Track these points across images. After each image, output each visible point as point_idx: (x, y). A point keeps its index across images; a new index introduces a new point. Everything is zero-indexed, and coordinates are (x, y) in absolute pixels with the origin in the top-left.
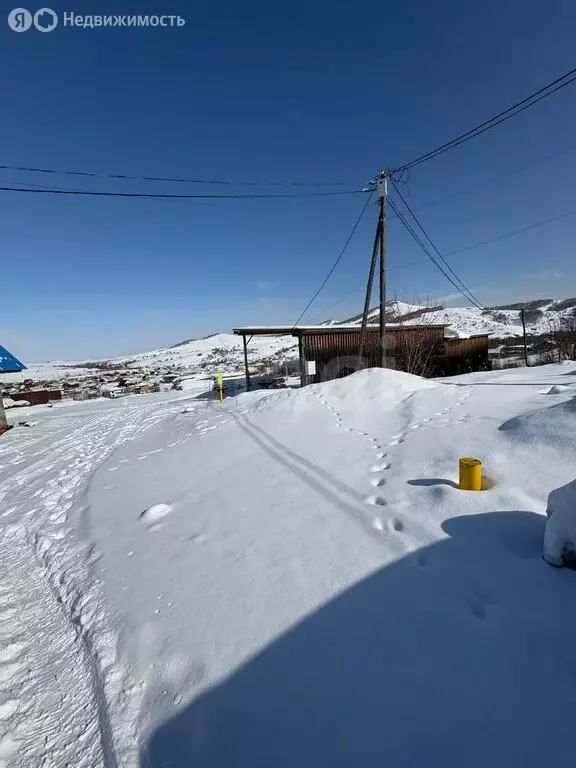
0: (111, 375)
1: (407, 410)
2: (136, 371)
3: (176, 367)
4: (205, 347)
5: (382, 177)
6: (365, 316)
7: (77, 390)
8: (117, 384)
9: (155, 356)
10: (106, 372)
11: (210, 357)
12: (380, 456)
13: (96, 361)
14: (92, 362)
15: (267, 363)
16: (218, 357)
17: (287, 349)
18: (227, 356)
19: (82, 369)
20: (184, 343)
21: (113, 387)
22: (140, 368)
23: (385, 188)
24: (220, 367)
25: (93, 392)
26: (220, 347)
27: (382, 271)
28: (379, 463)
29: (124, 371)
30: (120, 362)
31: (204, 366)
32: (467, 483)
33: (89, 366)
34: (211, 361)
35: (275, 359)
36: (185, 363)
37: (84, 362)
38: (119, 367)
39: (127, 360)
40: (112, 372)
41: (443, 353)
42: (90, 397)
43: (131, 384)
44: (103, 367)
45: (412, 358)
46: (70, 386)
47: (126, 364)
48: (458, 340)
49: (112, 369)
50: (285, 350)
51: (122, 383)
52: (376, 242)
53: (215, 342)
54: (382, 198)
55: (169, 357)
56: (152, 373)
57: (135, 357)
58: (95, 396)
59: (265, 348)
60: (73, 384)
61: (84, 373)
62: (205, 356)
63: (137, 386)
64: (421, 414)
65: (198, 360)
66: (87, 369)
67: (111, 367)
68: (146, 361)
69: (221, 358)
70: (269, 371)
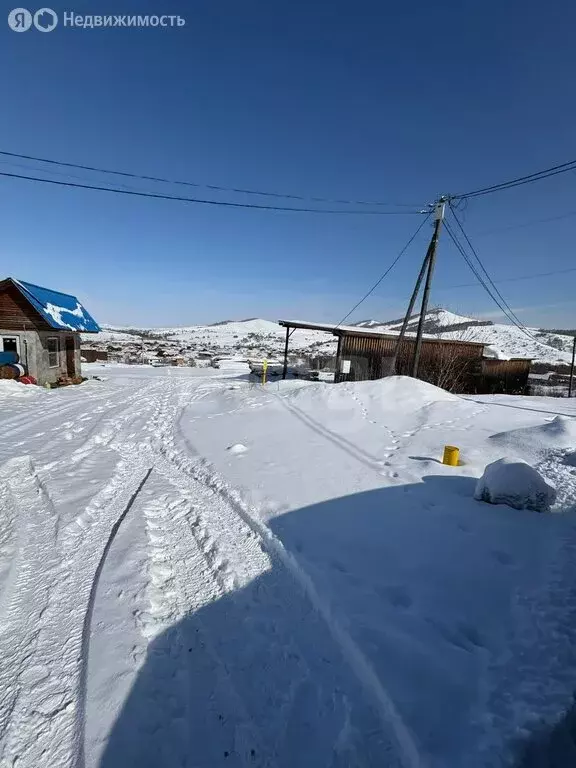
0: (151, 344)
1: (425, 414)
2: (175, 343)
3: (212, 345)
4: (242, 330)
5: (442, 201)
6: (406, 320)
7: (119, 353)
8: (156, 353)
9: (193, 331)
10: (146, 341)
11: (245, 340)
12: (394, 442)
13: (138, 329)
14: (135, 329)
15: (301, 354)
16: (253, 342)
17: (321, 344)
18: (262, 342)
19: (125, 335)
20: (223, 323)
21: (152, 356)
22: (178, 341)
23: (443, 212)
24: (255, 352)
25: (134, 357)
26: (256, 332)
27: (427, 288)
28: (393, 445)
29: (163, 342)
30: (161, 333)
31: (238, 348)
32: (448, 461)
33: (132, 332)
34: (246, 345)
35: (307, 352)
36: (220, 343)
37: (128, 329)
38: (160, 338)
39: (167, 332)
40: (152, 341)
41: (478, 371)
42: (131, 362)
43: (168, 355)
44: (144, 335)
45: (445, 372)
46: (113, 349)
47: (166, 335)
48: (496, 361)
49: (154, 338)
50: (319, 344)
51: (160, 354)
52: (426, 260)
53: (253, 327)
54: (438, 221)
55: (206, 334)
56: (189, 348)
57: (175, 330)
58: (134, 361)
59: (301, 340)
60: (116, 347)
61: (126, 338)
62: (240, 338)
63: (174, 358)
64: (435, 419)
65: (233, 342)
66: (130, 336)
67: (152, 337)
68: (185, 335)
69: (256, 343)
70: (300, 362)
